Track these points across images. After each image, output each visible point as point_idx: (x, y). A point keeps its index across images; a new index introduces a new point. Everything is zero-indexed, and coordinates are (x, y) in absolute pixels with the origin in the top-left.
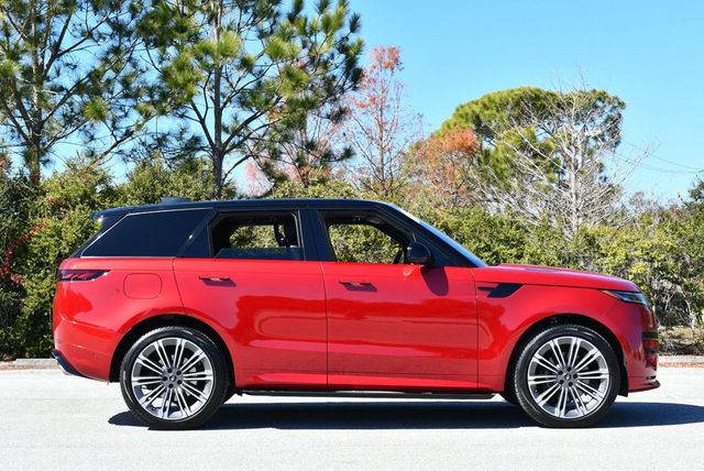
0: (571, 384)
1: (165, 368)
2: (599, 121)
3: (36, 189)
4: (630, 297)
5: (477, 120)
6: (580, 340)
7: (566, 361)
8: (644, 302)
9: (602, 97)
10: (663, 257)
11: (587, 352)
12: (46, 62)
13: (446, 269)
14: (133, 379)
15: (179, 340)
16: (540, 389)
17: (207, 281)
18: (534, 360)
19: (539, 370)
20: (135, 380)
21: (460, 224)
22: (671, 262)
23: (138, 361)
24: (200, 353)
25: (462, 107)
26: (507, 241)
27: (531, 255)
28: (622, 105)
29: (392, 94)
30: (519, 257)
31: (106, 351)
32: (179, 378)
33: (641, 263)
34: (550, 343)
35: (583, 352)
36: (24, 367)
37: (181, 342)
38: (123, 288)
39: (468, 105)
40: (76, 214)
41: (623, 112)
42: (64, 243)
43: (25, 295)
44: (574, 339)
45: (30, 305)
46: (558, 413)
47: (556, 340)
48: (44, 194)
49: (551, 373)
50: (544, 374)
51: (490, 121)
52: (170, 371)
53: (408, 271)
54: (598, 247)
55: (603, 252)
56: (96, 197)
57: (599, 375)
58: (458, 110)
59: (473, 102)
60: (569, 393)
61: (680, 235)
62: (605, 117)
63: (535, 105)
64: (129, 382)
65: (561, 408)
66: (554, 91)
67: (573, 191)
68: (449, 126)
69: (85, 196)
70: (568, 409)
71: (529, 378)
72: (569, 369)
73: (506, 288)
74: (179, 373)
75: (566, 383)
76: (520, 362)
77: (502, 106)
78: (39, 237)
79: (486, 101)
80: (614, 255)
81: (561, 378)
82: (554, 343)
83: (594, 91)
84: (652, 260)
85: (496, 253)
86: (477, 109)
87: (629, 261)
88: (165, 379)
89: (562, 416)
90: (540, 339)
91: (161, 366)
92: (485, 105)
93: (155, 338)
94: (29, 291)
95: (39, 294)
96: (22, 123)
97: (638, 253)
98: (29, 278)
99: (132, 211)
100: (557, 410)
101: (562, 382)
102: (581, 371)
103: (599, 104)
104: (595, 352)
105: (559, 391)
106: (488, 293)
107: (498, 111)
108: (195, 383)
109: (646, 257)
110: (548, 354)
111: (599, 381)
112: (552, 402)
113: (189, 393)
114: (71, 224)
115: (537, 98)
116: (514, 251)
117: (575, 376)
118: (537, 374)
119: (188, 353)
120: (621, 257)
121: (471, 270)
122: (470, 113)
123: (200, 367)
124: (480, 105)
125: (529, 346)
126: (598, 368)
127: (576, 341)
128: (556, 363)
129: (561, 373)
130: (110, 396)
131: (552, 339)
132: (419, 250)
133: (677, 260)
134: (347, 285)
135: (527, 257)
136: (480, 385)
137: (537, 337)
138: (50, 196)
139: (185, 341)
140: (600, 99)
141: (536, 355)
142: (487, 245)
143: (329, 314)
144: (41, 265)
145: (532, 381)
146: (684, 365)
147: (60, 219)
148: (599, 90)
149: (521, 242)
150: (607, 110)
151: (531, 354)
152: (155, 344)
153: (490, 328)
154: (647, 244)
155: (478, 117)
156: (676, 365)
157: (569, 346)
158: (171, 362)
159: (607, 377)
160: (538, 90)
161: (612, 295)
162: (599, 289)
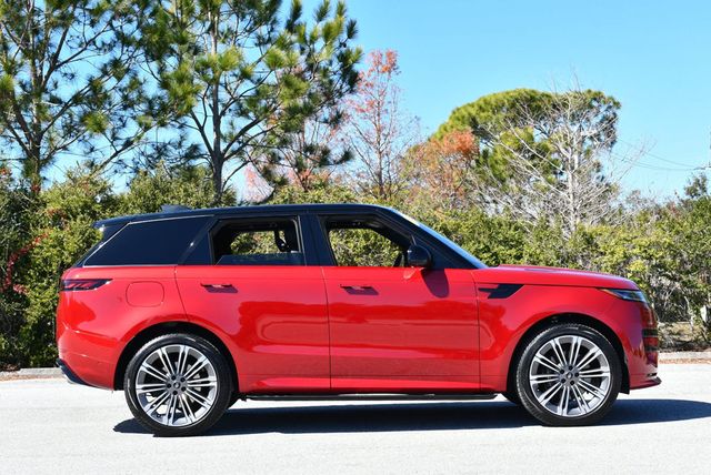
0: (572, 383)
1: (168, 375)
2: (595, 121)
3: (36, 200)
4: (629, 295)
5: (474, 123)
6: (581, 339)
7: (568, 360)
8: (644, 300)
9: (597, 97)
10: (661, 254)
11: (588, 351)
12: (45, 73)
13: (446, 271)
14: (137, 386)
15: (182, 347)
16: (542, 388)
17: (209, 287)
18: (535, 359)
19: (541, 369)
20: (139, 388)
21: (459, 226)
22: (669, 260)
23: (142, 368)
24: (203, 360)
25: (458, 109)
26: (505, 242)
27: (531, 255)
28: (617, 105)
29: (388, 98)
30: (519, 257)
31: (110, 359)
32: (183, 385)
33: (639, 261)
34: (551, 342)
35: (584, 350)
36: (29, 377)
37: (184, 349)
38: (126, 297)
39: (464, 107)
40: (77, 224)
41: (618, 112)
42: (66, 253)
43: (28, 305)
44: (575, 338)
45: (33, 314)
46: (560, 411)
47: (557, 340)
48: (45, 205)
49: (553, 372)
50: (545, 373)
51: (485, 123)
52: (174, 378)
53: (408, 274)
54: (597, 246)
55: (602, 250)
56: (97, 208)
57: (600, 373)
58: (454, 113)
59: (469, 105)
60: (571, 392)
61: (678, 232)
62: (600, 117)
63: (531, 106)
64: (133, 390)
65: (563, 407)
66: (549, 92)
67: (570, 191)
68: (445, 129)
69: (86, 206)
70: (570, 408)
71: (531, 377)
72: (571, 368)
73: (506, 289)
74: (183, 380)
75: (568, 381)
76: (521, 362)
77: (498, 108)
78: (41, 248)
79: (482, 103)
80: (613, 253)
81: (563, 376)
82: (555, 342)
83: (589, 91)
84: (650, 258)
85: (495, 254)
86: (473, 112)
87: (627, 259)
88: (169, 386)
89: (565, 415)
90: (541, 339)
91: (165, 373)
92: (481, 108)
93: (159, 346)
94: (33, 301)
95: (42, 304)
96: (21, 134)
97: (636, 251)
98: (33, 288)
99: (133, 220)
100: (559, 408)
101: (563, 381)
102: (583, 370)
103: (595, 104)
104: (596, 351)
105: (561, 390)
106: (489, 294)
107: (494, 112)
108: (199, 389)
109: (644, 255)
110: (550, 354)
111: (601, 379)
112: (555, 401)
113: (193, 399)
114: (72, 234)
115: (532, 99)
116: (513, 252)
117: (577, 375)
118: (538, 373)
119: (192, 360)
120: (619, 255)
121: (472, 272)
122: (467, 116)
123: (204, 373)
124: (476, 108)
125: (530, 345)
126: (599, 367)
127: (577, 340)
128: (558, 362)
129: (562, 372)
130: (115, 404)
131: (553, 338)
132: (419, 253)
133: (674, 257)
134: (349, 289)
135: (526, 258)
136: (483, 386)
137: (538, 337)
138: (51, 207)
139: (188, 348)
140: (595, 99)
141: (538, 354)
142: (487, 246)
143: (331, 319)
144: (43, 274)
145: (533, 380)
146: (684, 361)
147: (62, 229)
148: (594, 90)
149: (519, 243)
150: (602, 110)
151: (532, 354)
152: (158, 351)
153: (491, 328)
154: (644, 241)
155: (474, 119)
156: (676, 361)
157: (570, 345)
158: (175, 369)
159: (609, 375)
160: (533, 91)
161: (612, 293)
162: (598, 288)
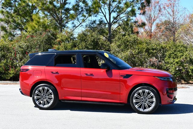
0: (145, 102)
13: (113, 70)
16: (137, 103)
17: (52, 72)
18: (135, 95)
72: (145, 98)
81: (143, 100)
82: (141, 91)
100: (141, 109)
104: (152, 94)
105: (142, 104)
106: (123, 77)
117: (147, 100)
118: (136, 99)
127: (147, 91)
128: (141, 97)
134: (86, 74)
136: (121, 102)
137: (136, 89)
145: (134, 101)
159: (155, 101)
161: (158, 78)
162: (154, 77)
